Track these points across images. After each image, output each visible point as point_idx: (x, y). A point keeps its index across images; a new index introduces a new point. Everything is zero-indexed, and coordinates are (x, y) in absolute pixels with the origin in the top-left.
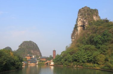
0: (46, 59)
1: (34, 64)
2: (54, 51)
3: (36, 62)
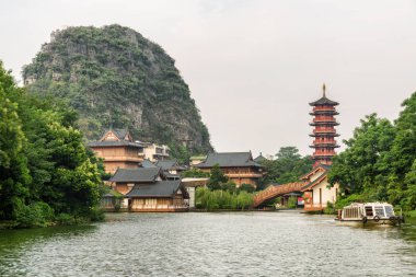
0: (254, 169)
2: (322, 105)
3: (179, 192)
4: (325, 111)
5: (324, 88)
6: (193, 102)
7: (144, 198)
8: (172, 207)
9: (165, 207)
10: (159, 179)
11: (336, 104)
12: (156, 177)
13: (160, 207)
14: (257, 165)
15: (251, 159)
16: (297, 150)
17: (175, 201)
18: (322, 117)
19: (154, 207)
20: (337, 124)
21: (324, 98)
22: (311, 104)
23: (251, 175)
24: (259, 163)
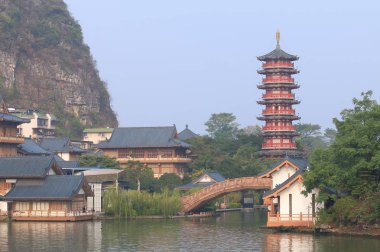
0: (180, 151)
1: (60, 213)
2: (276, 60)
3: (81, 192)
4: (279, 68)
5: (278, 36)
6: (86, 49)
7: (31, 202)
8: (71, 214)
9: (61, 214)
10: (51, 172)
11: (295, 59)
12: (47, 170)
13: (53, 214)
14: (184, 145)
15: (176, 136)
16: (234, 118)
17: (75, 205)
18: (274, 77)
19: (45, 214)
20: (296, 87)
21: (277, 51)
22: (260, 59)
23: (175, 159)
24: (187, 141)
